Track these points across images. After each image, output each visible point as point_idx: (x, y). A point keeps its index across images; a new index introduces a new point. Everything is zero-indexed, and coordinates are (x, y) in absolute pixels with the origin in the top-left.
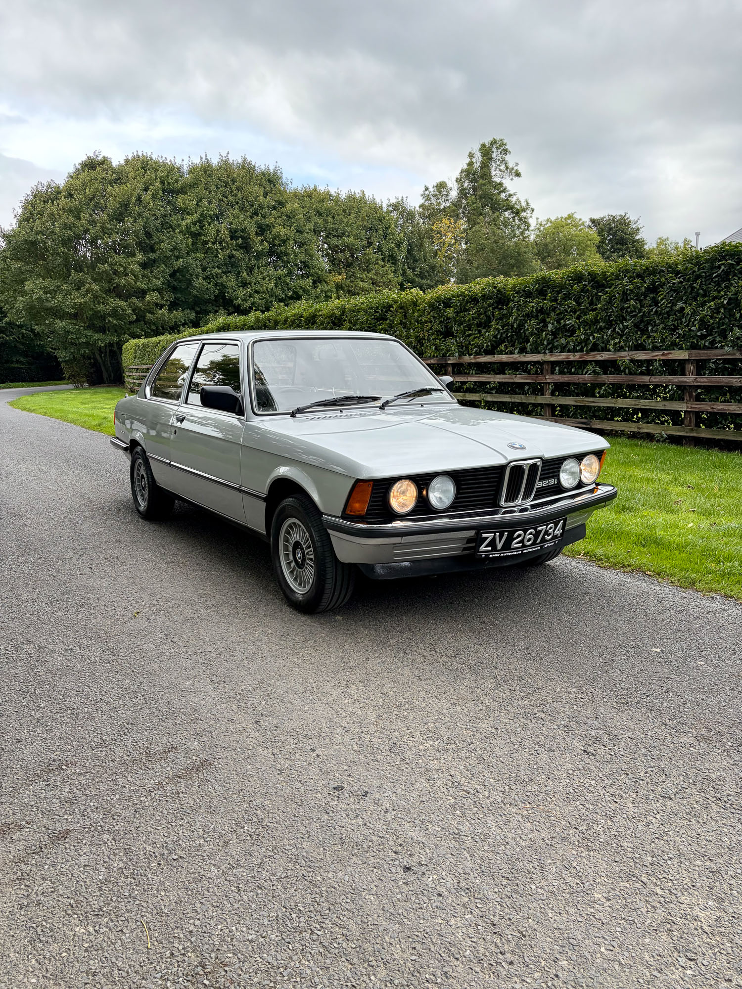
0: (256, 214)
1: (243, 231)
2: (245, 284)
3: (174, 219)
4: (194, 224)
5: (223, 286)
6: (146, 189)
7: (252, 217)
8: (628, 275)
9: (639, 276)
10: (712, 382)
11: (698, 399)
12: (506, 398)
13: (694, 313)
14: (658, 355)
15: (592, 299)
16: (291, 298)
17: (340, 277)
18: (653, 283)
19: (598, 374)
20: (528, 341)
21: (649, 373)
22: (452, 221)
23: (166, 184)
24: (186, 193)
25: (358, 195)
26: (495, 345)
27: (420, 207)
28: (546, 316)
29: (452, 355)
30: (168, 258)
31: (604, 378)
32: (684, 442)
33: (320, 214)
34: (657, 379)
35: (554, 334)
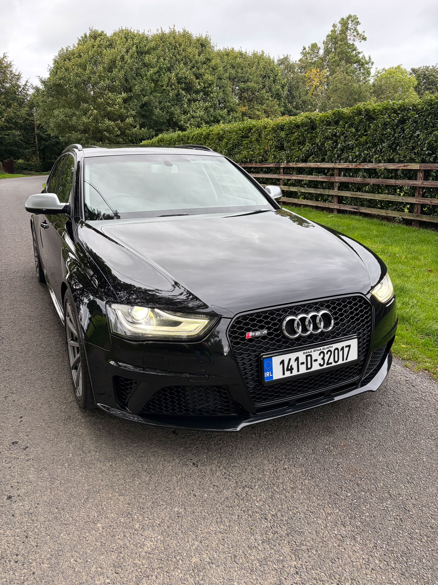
0: (193, 67)
1: (186, 78)
2: (185, 113)
3: (143, 71)
4: (155, 73)
5: (172, 114)
6: (127, 51)
7: (191, 69)
8: (388, 112)
9: (395, 112)
10: (432, 185)
11: (423, 196)
12: (312, 191)
13: (425, 139)
14: (401, 166)
15: (365, 128)
16: (214, 122)
17: (245, 108)
18: (402, 117)
19: (365, 177)
20: (326, 155)
21: (396, 177)
22: (318, 71)
23: (139, 48)
24: (150, 54)
25: (259, 53)
26: (307, 156)
27: (300, 61)
28: (338, 138)
29: (283, 162)
30: (139, 96)
31: (368, 180)
32: (413, 223)
33: (234, 67)
34: (399, 182)
35: (342, 150)
